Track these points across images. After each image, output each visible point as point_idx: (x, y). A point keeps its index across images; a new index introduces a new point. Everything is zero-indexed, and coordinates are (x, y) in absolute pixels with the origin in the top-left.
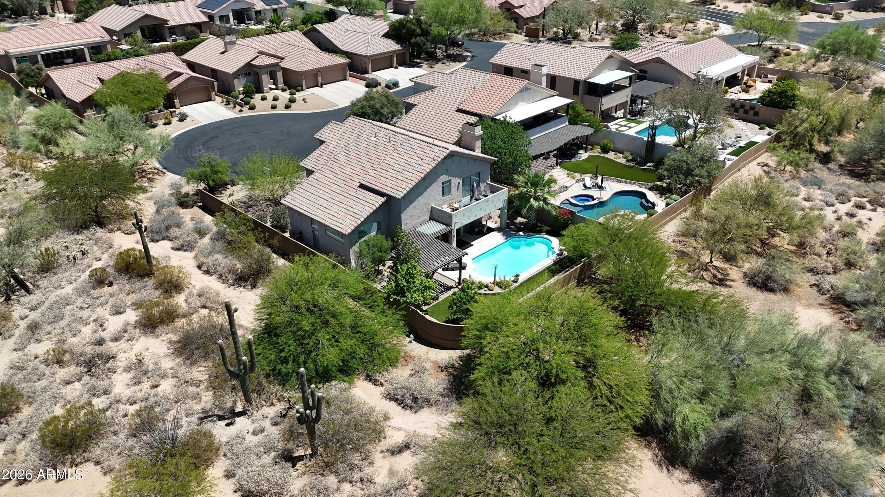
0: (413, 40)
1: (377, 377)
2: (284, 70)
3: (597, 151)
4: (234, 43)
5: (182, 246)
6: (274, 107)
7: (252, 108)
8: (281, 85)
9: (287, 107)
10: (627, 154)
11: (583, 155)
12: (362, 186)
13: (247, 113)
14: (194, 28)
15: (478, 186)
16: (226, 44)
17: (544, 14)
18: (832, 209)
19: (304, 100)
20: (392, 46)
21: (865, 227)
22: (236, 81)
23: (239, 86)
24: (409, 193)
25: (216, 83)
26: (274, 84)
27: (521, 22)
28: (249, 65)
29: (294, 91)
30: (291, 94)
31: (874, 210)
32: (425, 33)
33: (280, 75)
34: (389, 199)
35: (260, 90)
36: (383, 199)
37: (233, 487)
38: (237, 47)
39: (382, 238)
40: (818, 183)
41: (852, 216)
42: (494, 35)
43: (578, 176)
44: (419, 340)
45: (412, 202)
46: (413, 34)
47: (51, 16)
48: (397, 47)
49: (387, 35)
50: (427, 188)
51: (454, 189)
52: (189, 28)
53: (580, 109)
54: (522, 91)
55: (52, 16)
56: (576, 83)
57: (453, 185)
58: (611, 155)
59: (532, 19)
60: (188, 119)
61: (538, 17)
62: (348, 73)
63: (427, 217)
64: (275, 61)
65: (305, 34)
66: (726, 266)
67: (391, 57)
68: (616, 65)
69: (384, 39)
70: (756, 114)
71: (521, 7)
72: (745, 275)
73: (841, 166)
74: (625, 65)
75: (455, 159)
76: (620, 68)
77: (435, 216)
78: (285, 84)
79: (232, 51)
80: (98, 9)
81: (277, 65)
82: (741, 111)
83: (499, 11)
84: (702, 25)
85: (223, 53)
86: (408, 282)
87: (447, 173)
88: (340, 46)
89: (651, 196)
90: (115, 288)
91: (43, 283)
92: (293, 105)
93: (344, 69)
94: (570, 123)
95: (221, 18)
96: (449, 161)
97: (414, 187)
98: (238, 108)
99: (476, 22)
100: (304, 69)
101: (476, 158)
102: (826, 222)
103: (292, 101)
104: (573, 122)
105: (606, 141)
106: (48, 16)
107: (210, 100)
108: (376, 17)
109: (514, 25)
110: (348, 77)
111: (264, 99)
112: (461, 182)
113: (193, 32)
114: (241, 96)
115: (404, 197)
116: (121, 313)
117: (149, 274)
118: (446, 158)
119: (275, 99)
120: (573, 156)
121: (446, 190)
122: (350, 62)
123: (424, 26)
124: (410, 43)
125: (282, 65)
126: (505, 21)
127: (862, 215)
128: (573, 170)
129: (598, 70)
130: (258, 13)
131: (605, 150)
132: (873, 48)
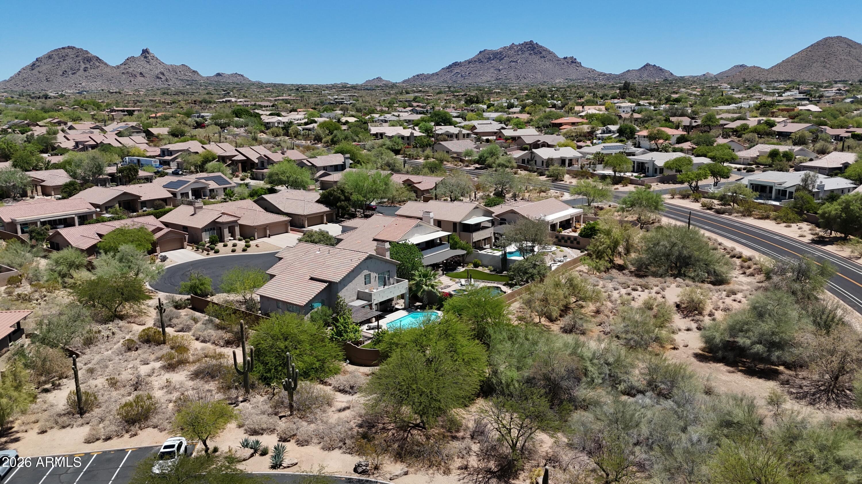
0: (339, 204)
1: (327, 380)
2: (241, 226)
3: (471, 267)
4: (201, 208)
5: (183, 328)
6: (233, 251)
7: (217, 252)
8: (238, 236)
9: (244, 250)
10: (491, 267)
11: (461, 269)
12: (312, 279)
13: (212, 255)
14: (161, 202)
15: (389, 279)
16: (195, 208)
17: (435, 188)
18: (617, 291)
19: (256, 246)
20: (323, 208)
21: (636, 300)
22: (204, 234)
23: (206, 238)
24: (343, 279)
25: (187, 236)
26: (231, 237)
27: (419, 193)
28: (214, 222)
29: (248, 240)
30: (246, 242)
31: (643, 291)
32: (348, 199)
33: (237, 229)
34: (331, 283)
35: (222, 240)
36: (326, 284)
37: (243, 432)
38: (203, 211)
39: (325, 308)
40: (611, 279)
41: (629, 294)
42: (400, 202)
43: (457, 280)
44: (352, 363)
45: (345, 286)
46: (339, 199)
47: (31, 198)
48: (328, 209)
49: (318, 202)
50: (355, 277)
51: (372, 280)
52: (157, 202)
53: (457, 239)
54: (417, 226)
55: (33, 197)
56: (455, 224)
57: (372, 277)
58: (480, 269)
59: (427, 191)
60: (168, 260)
61: (431, 189)
62: (289, 228)
63: (356, 298)
64: (235, 219)
65: (255, 202)
66: (550, 324)
67: (322, 216)
68: (482, 213)
69: (317, 204)
70: (578, 243)
71: (420, 183)
72: (561, 328)
73: (631, 272)
74: (488, 213)
75: (373, 260)
76: (484, 216)
77: (361, 296)
78: (241, 235)
79: (200, 213)
80: (81, 190)
81: (236, 222)
82: (569, 241)
83: (402, 186)
84: (552, 192)
85: (193, 215)
86: (345, 327)
87: (368, 269)
88: (283, 210)
89: (504, 288)
90: (139, 351)
91: (88, 351)
92: (248, 249)
93: (286, 225)
94: (451, 248)
95: (182, 194)
96: (369, 261)
97: (347, 275)
98: (205, 252)
99: (385, 191)
100: (256, 224)
101: (386, 261)
102: (613, 299)
103: (248, 246)
104: (453, 247)
105: (476, 260)
106: (28, 198)
107: (183, 248)
108: (310, 190)
109: (414, 195)
110: (289, 231)
111: (225, 246)
112: (377, 276)
113: (160, 205)
114: (208, 245)
115: (340, 282)
116: (148, 364)
117: (164, 343)
118: (367, 259)
119: (234, 245)
120: (455, 269)
121: (367, 280)
122: (291, 220)
123: (346, 194)
124: (336, 206)
125: (240, 222)
126: (407, 192)
127: (634, 294)
128: (453, 277)
129: (469, 216)
130: (212, 191)
131: (476, 265)
132: (657, 203)
